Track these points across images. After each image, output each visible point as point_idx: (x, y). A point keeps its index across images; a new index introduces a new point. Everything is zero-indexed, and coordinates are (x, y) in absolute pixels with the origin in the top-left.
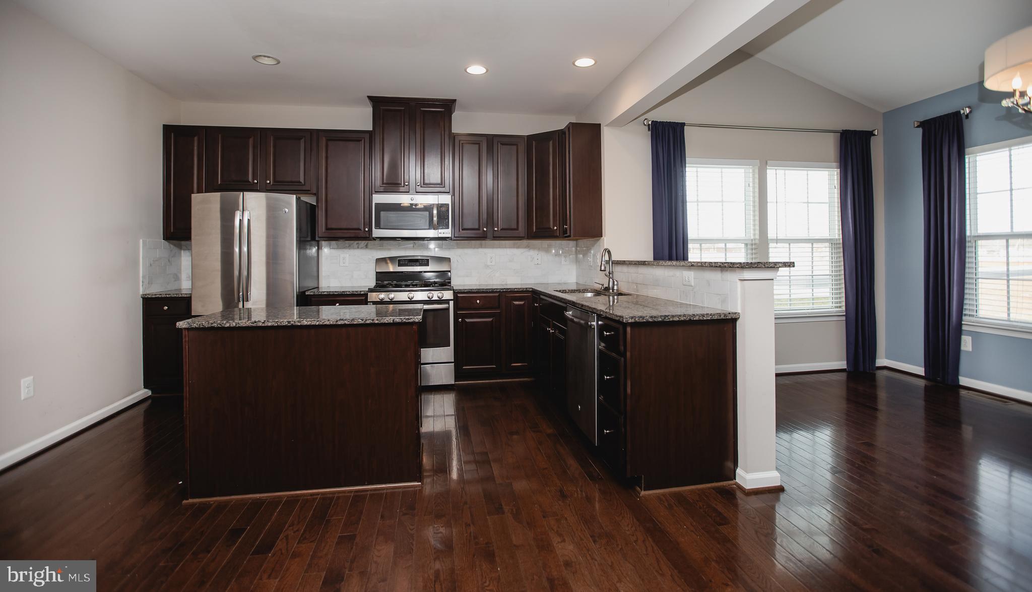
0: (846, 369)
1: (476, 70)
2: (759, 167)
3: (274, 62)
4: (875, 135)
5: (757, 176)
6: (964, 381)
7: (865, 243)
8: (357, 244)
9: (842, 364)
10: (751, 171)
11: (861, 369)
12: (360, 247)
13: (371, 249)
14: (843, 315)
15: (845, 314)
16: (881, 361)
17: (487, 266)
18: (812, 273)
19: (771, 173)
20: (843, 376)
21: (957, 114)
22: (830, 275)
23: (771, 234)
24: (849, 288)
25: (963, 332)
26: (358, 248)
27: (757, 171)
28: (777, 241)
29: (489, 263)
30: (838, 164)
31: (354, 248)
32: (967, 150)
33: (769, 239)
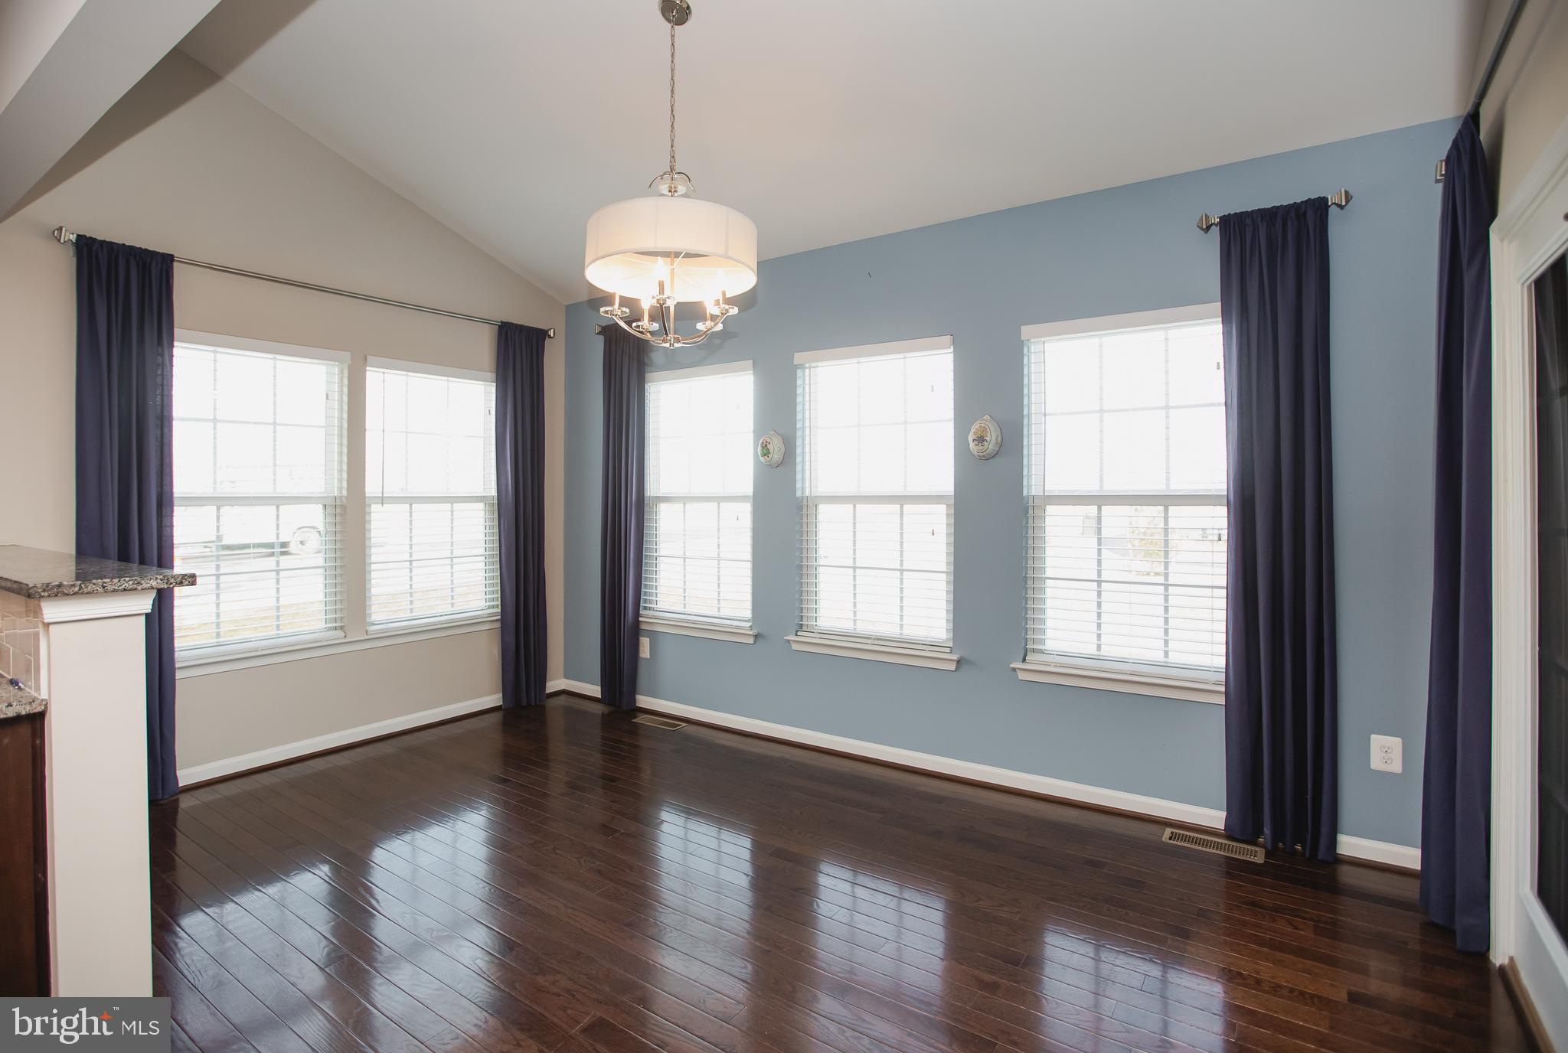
0: (501, 706)
2: (349, 365)
4: (550, 337)
5: (346, 381)
6: (644, 701)
7: (531, 503)
9: (494, 699)
10: (336, 371)
11: (524, 702)
14: (497, 620)
15: (499, 617)
16: (554, 684)
18: (452, 553)
19: (375, 378)
20: (497, 717)
22: (483, 555)
23: (372, 488)
24: (505, 577)
25: (641, 634)
27: (346, 373)
28: (383, 500)
30: (493, 376)
32: (648, 376)
33: (367, 495)
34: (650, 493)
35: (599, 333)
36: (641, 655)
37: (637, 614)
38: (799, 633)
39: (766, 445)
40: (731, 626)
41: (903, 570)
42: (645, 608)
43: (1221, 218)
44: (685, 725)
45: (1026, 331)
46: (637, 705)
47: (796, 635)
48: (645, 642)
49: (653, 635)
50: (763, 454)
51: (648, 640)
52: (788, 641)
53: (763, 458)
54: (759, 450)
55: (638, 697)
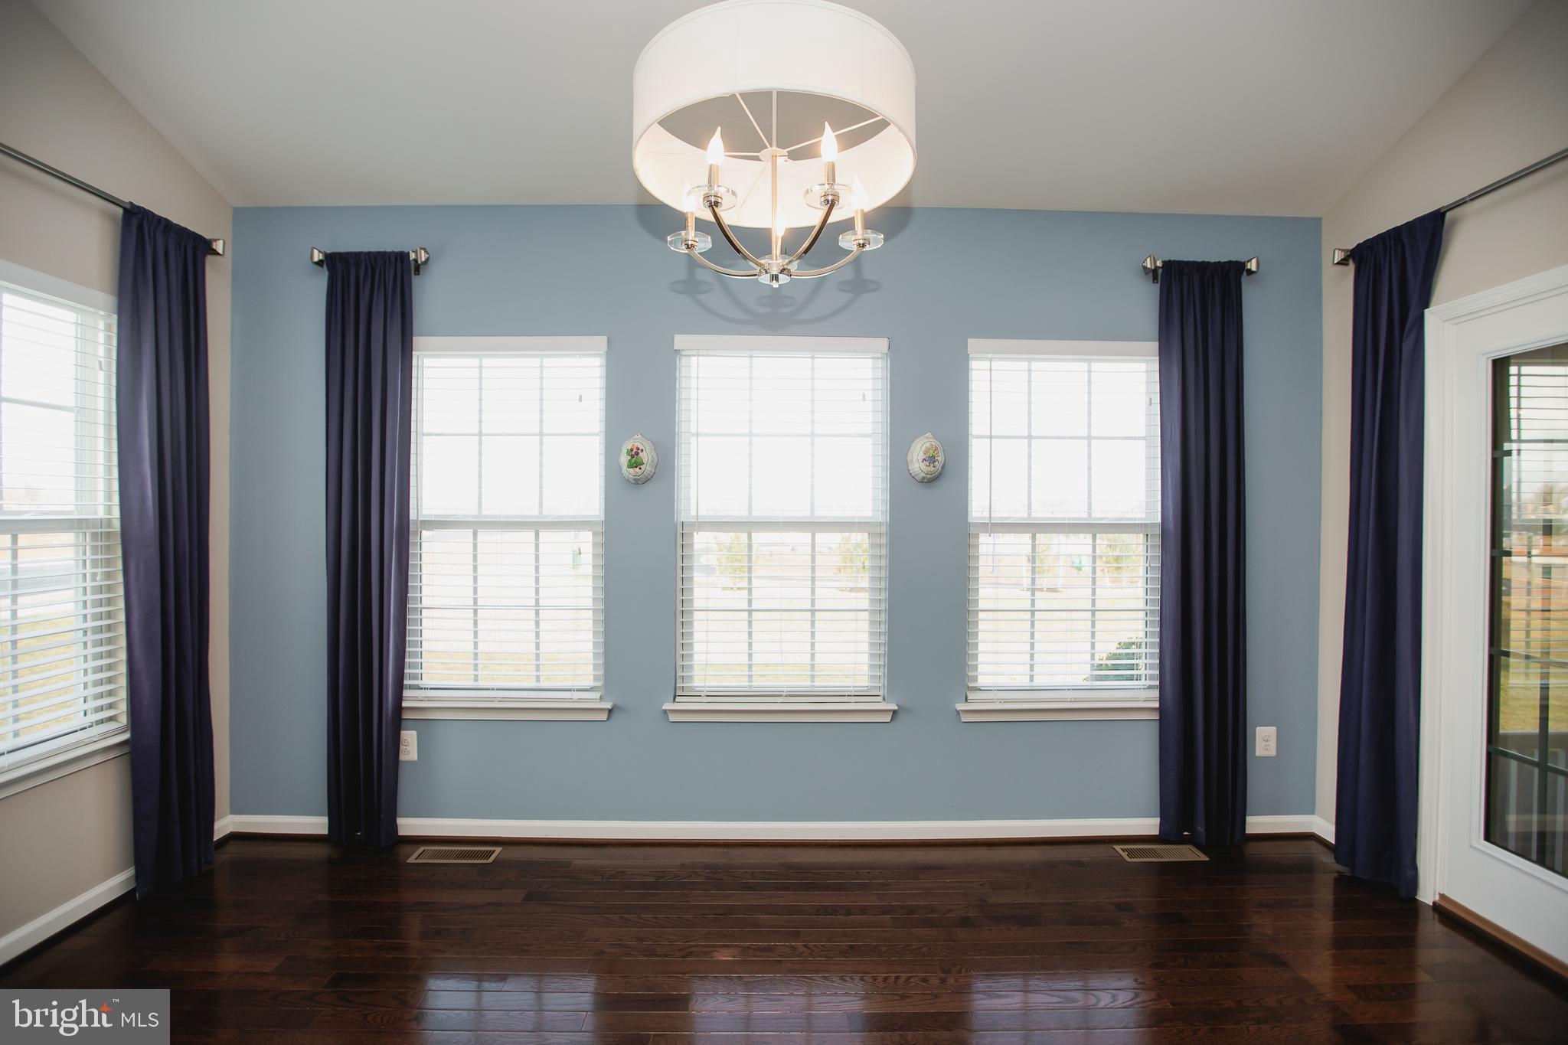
34: (413, 516)
35: (320, 263)
36: (403, 757)
37: (399, 697)
38: (678, 699)
39: (637, 454)
40: (571, 700)
41: (816, 610)
42: (411, 687)
43: (1164, 262)
44: (498, 850)
45: (972, 343)
46: (400, 834)
47: (675, 702)
48: (410, 739)
49: (425, 726)
50: (631, 466)
51: (415, 733)
52: (665, 712)
53: (631, 470)
54: (624, 459)
55: (400, 821)
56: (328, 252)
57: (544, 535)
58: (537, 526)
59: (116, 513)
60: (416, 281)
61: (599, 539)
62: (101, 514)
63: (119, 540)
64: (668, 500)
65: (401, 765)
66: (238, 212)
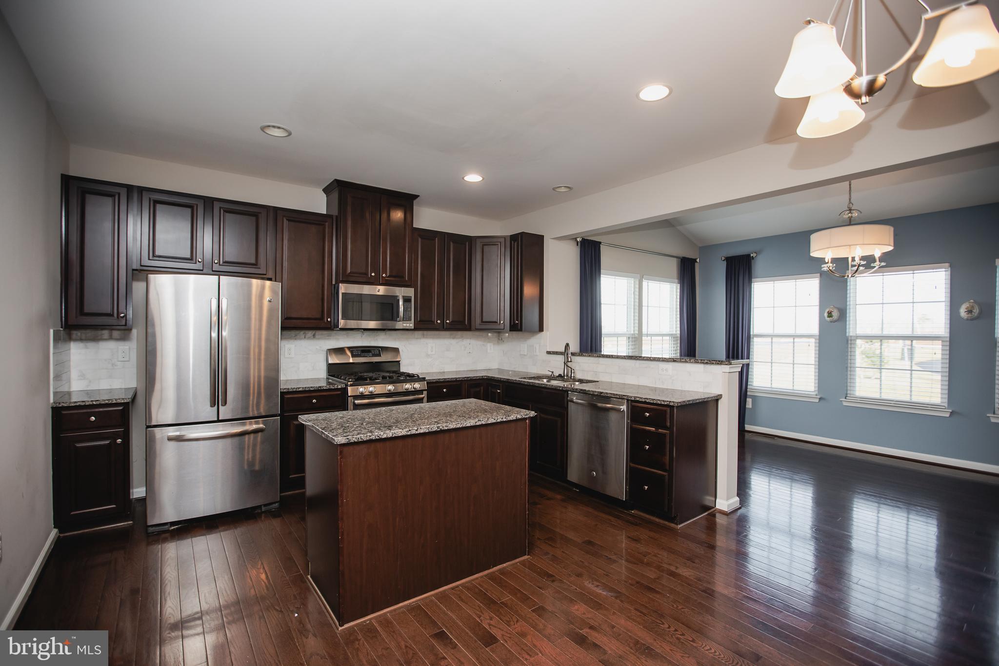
1: (473, 178)
2: (639, 279)
3: (285, 134)
4: (697, 262)
5: (637, 286)
8: (304, 333)
10: (633, 282)
12: (307, 337)
13: (319, 339)
17: (428, 356)
19: (645, 283)
21: (749, 255)
25: (748, 396)
26: (305, 337)
27: (637, 282)
29: (430, 353)
30: (679, 281)
31: (301, 339)
32: (753, 279)
33: (643, 333)
34: (751, 333)
35: (724, 260)
36: (747, 406)
38: (847, 398)
39: (831, 313)
40: (806, 394)
42: (750, 385)
45: (998, 261)
47: (846, 399)
48: (749, 401)
49: (754, 398)
50: (828, 317)
51: (751, 399)
52: (841, 401)
53: (828, 318)
54: (826, 315)
55: (746, 425)
56: (726, 256)
57: (796, 340)
58: (794, 336)
59: (679, 332)
60: (753, 261)
61: (818, 341)
62: (674, 333)
63: (679, 339)
64: (844, 329)
65: (746, 410)
66: (700, 248)
